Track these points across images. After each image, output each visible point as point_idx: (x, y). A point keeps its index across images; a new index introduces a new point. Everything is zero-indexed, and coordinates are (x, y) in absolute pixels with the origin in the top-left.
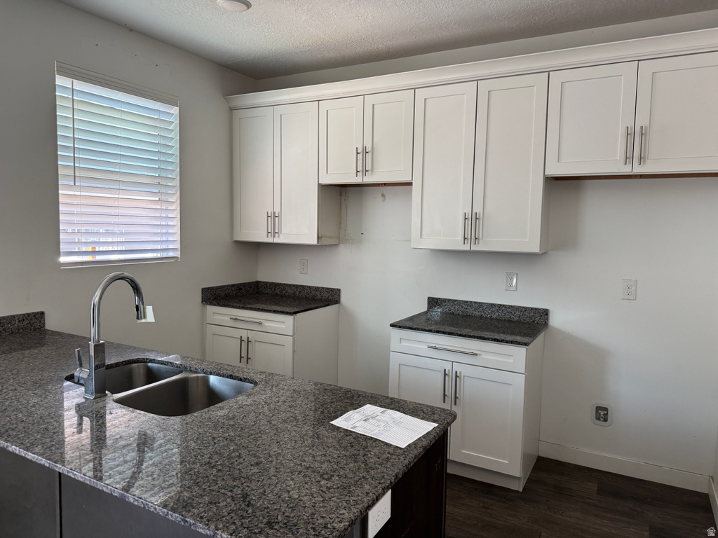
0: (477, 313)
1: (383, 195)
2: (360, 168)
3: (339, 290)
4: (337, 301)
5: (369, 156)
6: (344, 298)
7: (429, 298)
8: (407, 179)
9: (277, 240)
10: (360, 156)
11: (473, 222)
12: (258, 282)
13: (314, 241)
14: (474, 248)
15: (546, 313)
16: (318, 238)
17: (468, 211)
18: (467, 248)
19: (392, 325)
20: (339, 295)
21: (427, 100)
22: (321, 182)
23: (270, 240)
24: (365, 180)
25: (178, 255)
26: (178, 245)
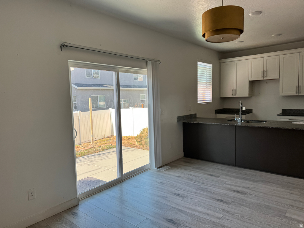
1: (266, 82)
2: (263, 76)
3: (252, 109)
4: (251, 112)
5: (266, 72)
6: (253, 111)
7: (282, 109)
8: (278, 78)
9: (235, 96)
10: (263, 73)
11: (299, 88)
12: (224, 109)
13: (248, 96)
14: (299, 94)
16: (249, 95)
17: (297, 85)
18: (297, 95)
19: (277, 115)
20: (252, 111)
21: (284, 58)
22: (250, 80)
23: (233, 96)
24: (265, 79)
25: (211, 101)
26: (211, 99)
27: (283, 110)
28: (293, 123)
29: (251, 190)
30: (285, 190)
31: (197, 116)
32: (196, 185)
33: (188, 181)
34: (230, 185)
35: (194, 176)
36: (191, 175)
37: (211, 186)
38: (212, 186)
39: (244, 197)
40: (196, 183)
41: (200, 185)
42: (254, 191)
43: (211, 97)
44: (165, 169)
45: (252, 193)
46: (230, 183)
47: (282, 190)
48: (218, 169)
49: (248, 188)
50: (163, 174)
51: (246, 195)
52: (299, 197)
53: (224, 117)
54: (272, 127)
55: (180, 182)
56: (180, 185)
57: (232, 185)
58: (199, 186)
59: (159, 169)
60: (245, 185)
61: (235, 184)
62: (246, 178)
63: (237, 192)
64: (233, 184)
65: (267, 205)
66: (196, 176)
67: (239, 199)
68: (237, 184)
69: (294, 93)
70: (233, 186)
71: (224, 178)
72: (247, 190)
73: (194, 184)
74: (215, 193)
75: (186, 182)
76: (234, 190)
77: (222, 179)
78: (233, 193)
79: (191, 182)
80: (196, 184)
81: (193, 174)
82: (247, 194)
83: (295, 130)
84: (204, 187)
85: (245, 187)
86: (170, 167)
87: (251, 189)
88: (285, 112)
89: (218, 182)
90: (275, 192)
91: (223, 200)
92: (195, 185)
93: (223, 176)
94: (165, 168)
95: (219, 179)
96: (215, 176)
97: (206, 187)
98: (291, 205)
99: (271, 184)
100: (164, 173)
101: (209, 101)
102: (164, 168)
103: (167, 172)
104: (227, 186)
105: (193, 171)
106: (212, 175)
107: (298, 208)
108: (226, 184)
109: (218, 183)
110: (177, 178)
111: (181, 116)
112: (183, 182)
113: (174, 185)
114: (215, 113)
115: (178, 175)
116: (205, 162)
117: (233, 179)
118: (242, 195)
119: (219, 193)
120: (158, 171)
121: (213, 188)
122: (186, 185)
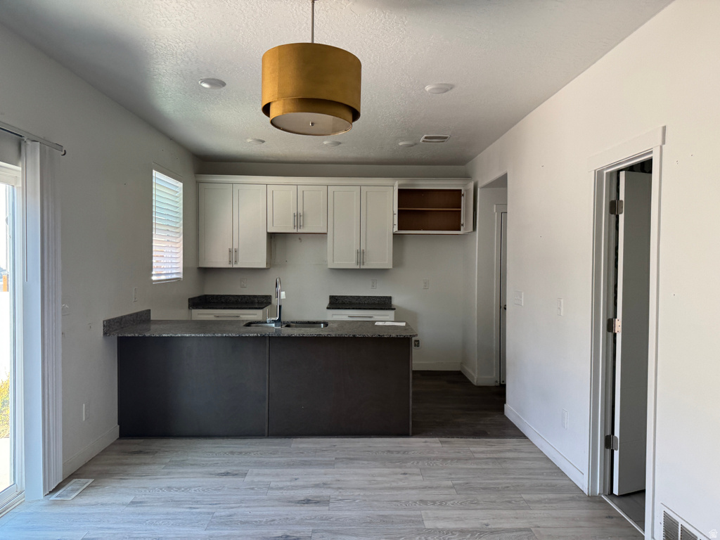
0: (357, 302)
1: (300, 239)
2: (296, 224)
3: (271, 296)
4: (269, 303)
5: (302, 218)
6: (274, 301)
7: (330, 296)
8: (325, 231)
9: (235, 266)
10: (296, 217)
11: (361, 254)
12: (206, 295)
13: (264, 266)
14: (362, 267)
15: (390, 298)
16: (267, 264)
17: (358, 249)
18: (358, 267)
19: (326, 308)
20: (271, 299)
22: (268, 231)
23: (230, 266)
24: (299, 231)
25: (181, 276)
26: (181, 270)
27: (332, 298)
28: (376, 324)
29: (333, 488)
30: (391, 470)
31: (153, 317)
32: (200, 513)
33: (171, 510)
34: (281, 488)
35: (179, 489)
36: (169, 488)
37: (239, 507)
38: (243, 505)
39: (329, 510)
40: (194, 508)
41: (210, 511)
42: (340, 488)
43: (181, 265)
44: (73, 491)
45: (338, 495)
46: (280, 485)
47: (386, 471)
48: (232, 453)
49: (325, 485)
50: (76, 510)
51: (331, 505)
52: (421, 478)
53: (211, 318)
54: (354, 336)
55: (146, 518)
56: (153, 527)
57: (288, 488)
58: (209, 513)
59: (53, 497)
60: (314, 480)
61: (292, 484)
62: (306, 461)
63: (307, 501)
64: (288, 484)
65: (382, 516)
66: (187, 489)
67: (322, 519)
68: (297, 483)
69: (352, 264)
70: (292, 489)
71: (258, 475)
72: (325, 493)
73: (192, 514)
74: (261, 521)
75: (168, 514)
76: (299, 499)
77: (256, 479)
78: (302, 508)
79: (182, 510)
80: (198, 510)
81: (174, 482)
82: (331, 500)
83: (394, 338)
84: (223, 514)
85: (316, 486)
86: (91, 480)
87: (331, 486)
88: (336, 303)
89: (253, 489)
90: (379, 479)
91: (288, 534)
92: (197, 513)
93: (256, 471)
94: (75, 484)
95: (248, 479)
96: (235, 475)
97: (227, 512)
98: (421, 501)
99: (361, 462)
100: (80, 505)
101: (174, 276)
102: (68, 487)
103: (86, 500)
104: (278, 493)
105: (168, 474)
106: (227, 474)
107: (434, 502)
108: (272, 489)
109: (253, 491)
110: (131, 509)
111: (116, 319)
112: (157, 517)
113: (135, 536)
114: (189, 308)
115: (131, 499)
116: (188, 441)
117: (279, 471)
118: (321, 508)
119: (270, 519)
120: (55, 503)
121: (248, 509)
122: (172, 522)
